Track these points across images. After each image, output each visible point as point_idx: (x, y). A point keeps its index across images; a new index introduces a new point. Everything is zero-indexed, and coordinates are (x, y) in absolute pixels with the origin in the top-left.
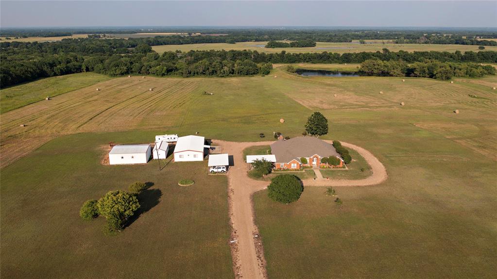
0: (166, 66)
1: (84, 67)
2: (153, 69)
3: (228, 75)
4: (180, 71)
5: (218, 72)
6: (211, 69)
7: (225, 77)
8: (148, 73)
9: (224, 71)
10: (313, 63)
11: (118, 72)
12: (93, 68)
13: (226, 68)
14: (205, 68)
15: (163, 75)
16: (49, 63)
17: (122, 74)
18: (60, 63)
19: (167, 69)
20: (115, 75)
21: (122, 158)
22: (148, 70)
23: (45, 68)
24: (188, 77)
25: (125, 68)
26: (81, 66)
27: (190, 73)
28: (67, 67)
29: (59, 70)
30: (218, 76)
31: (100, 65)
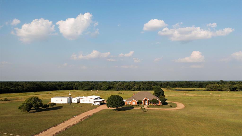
0: (108, 86)
1: (74, 88)
2: (103, 87)
3: (137, 90)
4: (114, 88)
5: (132, 89)
6: (128, 87)
7: (135, 91)
8: (100, 89)
9: (135, 88)
10: (183, 88)
11: (87, 88)
12: (78, 88)
13: (136, 87)
14: (126, 86)
15: (107, 90)
16: (60, 85)
17: (89, 89)
18: (64, 85)
19: (108, 87)
20: (85, 90)
21: (57, 100)
22: (101, 88)
23: (57, 87)
24: (117, 90)
25: (90, 87)
26: (73, 87)
27: (119, 89)
28: (67, 87)
29: (63, 88)
30: (132, 90)
31: (81, 86)
